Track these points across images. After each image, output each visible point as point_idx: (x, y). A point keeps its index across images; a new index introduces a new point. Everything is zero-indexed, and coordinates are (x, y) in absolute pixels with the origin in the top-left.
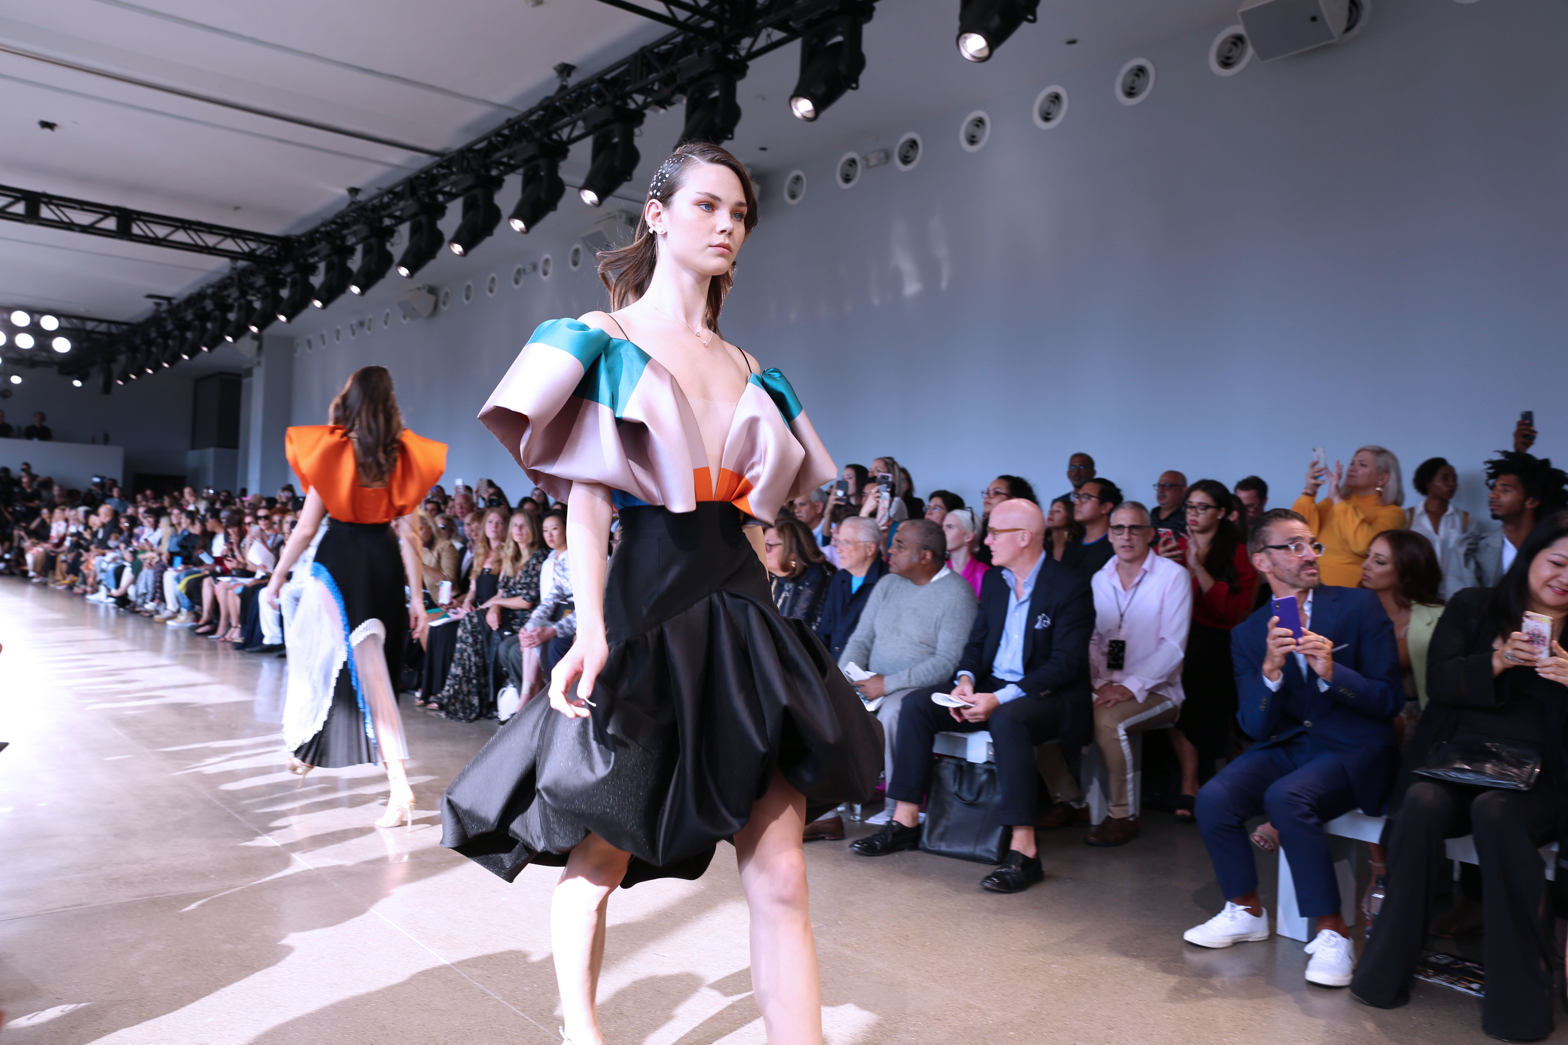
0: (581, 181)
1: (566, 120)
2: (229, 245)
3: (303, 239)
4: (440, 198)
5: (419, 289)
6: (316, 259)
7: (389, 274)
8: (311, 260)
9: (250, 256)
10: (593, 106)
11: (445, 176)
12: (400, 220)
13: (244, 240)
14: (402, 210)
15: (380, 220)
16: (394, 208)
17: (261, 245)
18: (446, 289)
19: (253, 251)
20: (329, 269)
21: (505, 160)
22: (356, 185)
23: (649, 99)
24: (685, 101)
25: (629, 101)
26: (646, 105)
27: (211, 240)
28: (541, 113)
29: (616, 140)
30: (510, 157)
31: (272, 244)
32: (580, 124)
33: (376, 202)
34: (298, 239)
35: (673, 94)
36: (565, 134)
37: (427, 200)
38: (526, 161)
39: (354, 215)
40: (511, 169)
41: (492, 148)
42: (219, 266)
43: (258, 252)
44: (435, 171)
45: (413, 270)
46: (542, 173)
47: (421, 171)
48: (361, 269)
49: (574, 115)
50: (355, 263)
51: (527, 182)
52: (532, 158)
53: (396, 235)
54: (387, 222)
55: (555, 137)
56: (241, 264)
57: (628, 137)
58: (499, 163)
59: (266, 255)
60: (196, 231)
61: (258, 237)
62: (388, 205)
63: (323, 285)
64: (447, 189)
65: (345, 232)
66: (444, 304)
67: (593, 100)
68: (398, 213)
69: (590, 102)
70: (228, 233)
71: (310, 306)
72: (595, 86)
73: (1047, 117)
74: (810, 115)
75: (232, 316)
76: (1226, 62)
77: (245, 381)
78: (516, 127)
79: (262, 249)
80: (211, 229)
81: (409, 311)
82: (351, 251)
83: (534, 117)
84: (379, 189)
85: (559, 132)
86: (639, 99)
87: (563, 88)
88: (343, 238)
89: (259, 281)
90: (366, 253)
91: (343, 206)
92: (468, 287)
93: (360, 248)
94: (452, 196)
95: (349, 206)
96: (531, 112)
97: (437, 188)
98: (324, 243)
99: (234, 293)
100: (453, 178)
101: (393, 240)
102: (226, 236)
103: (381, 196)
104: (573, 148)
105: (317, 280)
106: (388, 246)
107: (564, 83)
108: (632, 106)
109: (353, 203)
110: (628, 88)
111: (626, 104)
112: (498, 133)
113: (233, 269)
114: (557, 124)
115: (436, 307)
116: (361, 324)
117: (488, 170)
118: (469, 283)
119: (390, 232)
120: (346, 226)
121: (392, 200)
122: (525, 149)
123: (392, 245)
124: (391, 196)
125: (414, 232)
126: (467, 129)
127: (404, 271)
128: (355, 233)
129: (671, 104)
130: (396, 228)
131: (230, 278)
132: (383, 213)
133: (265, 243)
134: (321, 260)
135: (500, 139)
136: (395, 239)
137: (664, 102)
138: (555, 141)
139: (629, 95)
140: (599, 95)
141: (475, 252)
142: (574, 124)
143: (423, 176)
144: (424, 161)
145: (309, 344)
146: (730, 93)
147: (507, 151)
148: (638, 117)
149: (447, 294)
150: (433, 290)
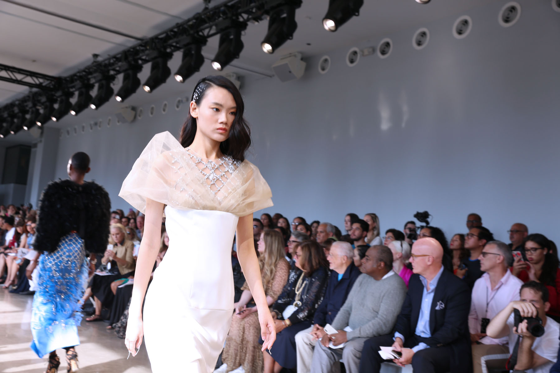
0: (213, 57)
1: (207, 25)
2: (29, 80)
3: (68, 79)
4: (140, 62)
5: (127, 107)
6: (74, 89)
7: (111, 100)
8: (71, 90)
9: (39, 86)
10: (221, 19)
11: (143, 51)
12: (119, 72)
13: (37, 77)
14: (120, 67)
15: (108, 71)
16: (116, 66)
17: (46, 81)
18: (141, 108)
19: (41, 84)
20: (80, 95)
21: (174, 44)
22: (97, 52)
24: (268, 18)
25: (240, 17)
26: (248, 20)
27: (19, 77)
28: (194, 21)
29: (232, 37)
31: (52, 81)
32: (214, 27)
33: (107, 62)
34: (65, 79)
35: (262, 15)
36: (206, 32)
37: (133, 62)
38: (185, 46)
39: (95, 68)
40: (177, 49)
41: (168, 38)
42: (23, 90)
43: (44, 84)
44: (138, 48)
45: (123, 98)
46: (193, 52)
47: (131, 48)
48: (97, 96)
49: (211, 23)
50: (94, 93)
51: (185, 56)
52: (188, 44)
53: (116, 80)
54: (112, 73)
55: (201, 33)
56: (35, 90)
57: (238, 36)
58: (171, 46)
59: (48, 86)
60: (12, 71)
61: (44, 76)
62: (113, 64)
63: (77, 103)
64: (144, 57)
65: (90, 76)
66: (140, 116)
67: (221, 15)
68: (118, 69)
69: (219, 17)
70: (28, 73)
71: (69, 114)
72: (222, 8)
73: (460, 32)
74: (333, 29)
75: (28, 116)
77: (33, 150)
78: (181, 28)
79: (45, 83)
80: (20, 71)
81: (121, 119)
82: (92, 86)
83: (191, 23)
84: (109, 55)
85: (203, 31)
86: (245, 16)
87: (206, 9)
88: (89, 80)
89: (43, 99)
90: (100, 88)
91: (89, 63)
92: (152, 108)
93: (97, 86)
94: (146, 61)
95: (93, 63)
96: (189, 20)
97: (138, 57)
98: (78, 82)
99: (30, 104)
100: (147, 52)
101: (114, 82)
102: (27, 75)
103: (109, 59)
104: (210, 40)
105: (73, 100)
106: (112, 85)
107: (207, 6)
108: (241, 19)
109: (95, 62)
110: (240, 11)
111: (238, 18)
112: (171, 30)
113: (30, 92)
114: (202, 27)
115: (135, 117)
116: (96, 124)
117: (165, 48)
118: (153, 106)
119: (113, 78)
120: (90, 73)
121: (115, 61)
122: (185, 39)
123: (114, 85)
124: (114, 59)
125: (125, 79)
126: (156, 27)
127: (119, 99)
128: (95, 78)
129: (261, 19)
130: (116, 76)
131: (28, 96)
132: (110, 68)
133: (48, 80)
134: (76, 90)
135: (172, 33)
136: (116, 81)
137: (257, 19)
138: (200, 36)
139: (240, 14)
140: (224, 13)
141: (156, 91)
142: (210, 27)
143: (132, 50)
144: (133, 42)
145: (68, 132)
146: (292, 15)
147: (175, 40)
148: (244, 26)
149: (141, 111)
150: (134, 109)
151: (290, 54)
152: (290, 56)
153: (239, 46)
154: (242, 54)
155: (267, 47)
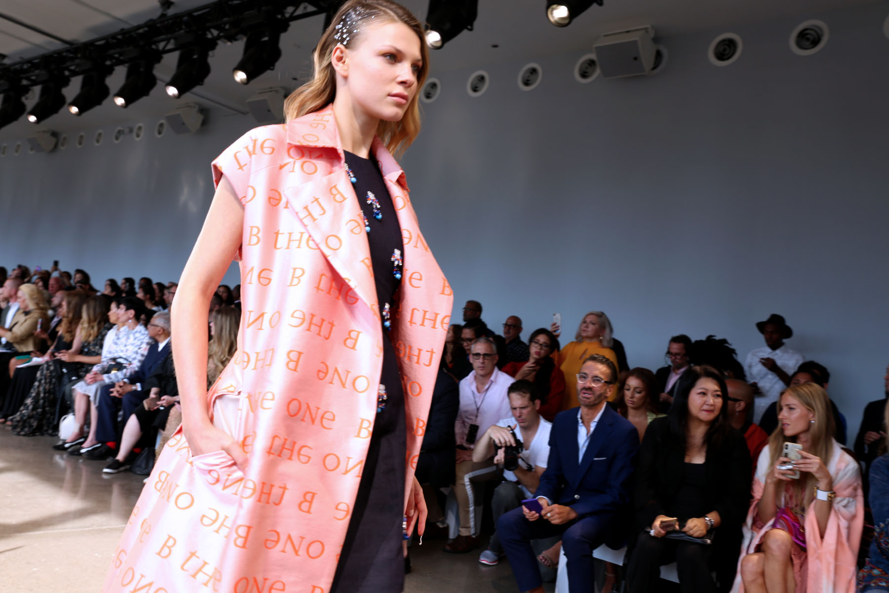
0: (168, 79)
1: (163, 37)
4: (67, 73)
5: (44, 132)
7: (21, 119)
10: (182, 31)
11: (72, 59)
12: (35, 83)
15: (20, 80)
16: (31, 74)
18: (65, 135)
21: (117, 56)
22: (4, 53)
23: (222, 34)
24: (245, 40)
25: (208, 33)
26: (219, 37)
28: (146, 29)
29: (195, 57)
30: (121, 54)
32: (172, 41)
33: (17, 66)
35: (237, 34)
36: (161, 46)
37: (56, 72)
38: (131, 59)
40: (120, 62)
41: (108, 46)
44: (65, 54)
45: (40, 119)
46: (142, 70)
47: (55, 52)
49: (169, 36)
51: (129, 75)
52: (136, 58)
53: (30, 93)
54: (25, 82)
55: (154, 47)
57: (204, 57)
58: (111, 57)
62: (27, 71)
64: (73, 68)
66: (63, 145)
67: (184, 27)
68: (33, 78)
69: (181, 29)
72: (185, 18)
73: (475, 89)
76: (584, 75)
78: (127, 35)
81: (35, 145)
83: (141, 31)
84: (22, 58)
85: (157, 44)
86: (215, 33)
87: (163, 15)
90: (6, 100)
92: (81, 137)
94: (75, 73)
96: (139, 27)
97: (65, 65)
100: (77, 61)
101: (27, 95)
103: (22, 63)
104: (166, 57)
106: (23, 99)
107: (165, 12)
108: (209, 36)
110: (208, 24)
111: (205, 34)
112: (113, 36)
114: (157, 39)
115: (56, 146)
117: (104, 61)
118: (82, 134)
119: (26, 90)
121: (30, 67)
122: (132, 51)
123: (27, 99)
124: (29, 65)
125: (43, 92)
126: (92, 30)
127: (33, 119)
129: (236, 40)
130: (31, 88)
132: (22, 75)
135: (114, 41)
136: (30, 95)
137: (231, 38)
138: (153, 49)
139: (208, 29)
140: (187, 24)
141: (87, 114)
142: (168, 40)
143: (56, 55)
144: (57, 46)
146: (275, 40)
147: (118, 50)
148: (212, 44)
149: (65, 139)
150: (54, 134)
151: (271, 88)
152: (271, 91)
153: (205, 70)
154: (208, 80)
155: (241, 76)
